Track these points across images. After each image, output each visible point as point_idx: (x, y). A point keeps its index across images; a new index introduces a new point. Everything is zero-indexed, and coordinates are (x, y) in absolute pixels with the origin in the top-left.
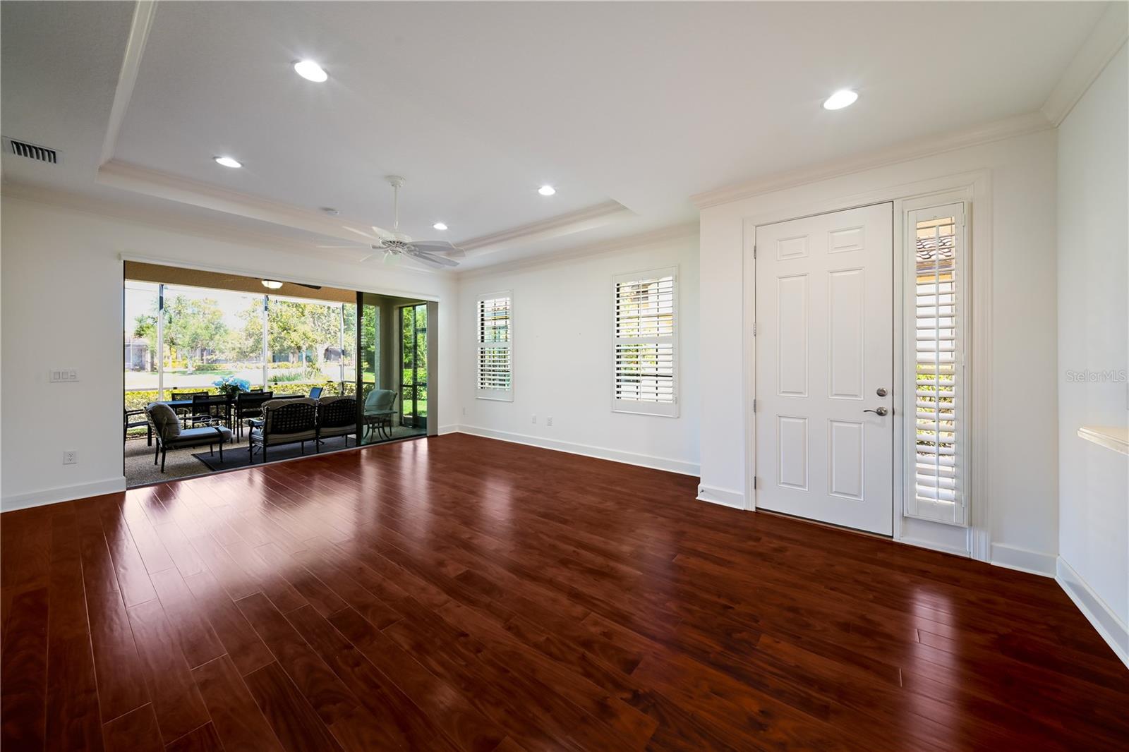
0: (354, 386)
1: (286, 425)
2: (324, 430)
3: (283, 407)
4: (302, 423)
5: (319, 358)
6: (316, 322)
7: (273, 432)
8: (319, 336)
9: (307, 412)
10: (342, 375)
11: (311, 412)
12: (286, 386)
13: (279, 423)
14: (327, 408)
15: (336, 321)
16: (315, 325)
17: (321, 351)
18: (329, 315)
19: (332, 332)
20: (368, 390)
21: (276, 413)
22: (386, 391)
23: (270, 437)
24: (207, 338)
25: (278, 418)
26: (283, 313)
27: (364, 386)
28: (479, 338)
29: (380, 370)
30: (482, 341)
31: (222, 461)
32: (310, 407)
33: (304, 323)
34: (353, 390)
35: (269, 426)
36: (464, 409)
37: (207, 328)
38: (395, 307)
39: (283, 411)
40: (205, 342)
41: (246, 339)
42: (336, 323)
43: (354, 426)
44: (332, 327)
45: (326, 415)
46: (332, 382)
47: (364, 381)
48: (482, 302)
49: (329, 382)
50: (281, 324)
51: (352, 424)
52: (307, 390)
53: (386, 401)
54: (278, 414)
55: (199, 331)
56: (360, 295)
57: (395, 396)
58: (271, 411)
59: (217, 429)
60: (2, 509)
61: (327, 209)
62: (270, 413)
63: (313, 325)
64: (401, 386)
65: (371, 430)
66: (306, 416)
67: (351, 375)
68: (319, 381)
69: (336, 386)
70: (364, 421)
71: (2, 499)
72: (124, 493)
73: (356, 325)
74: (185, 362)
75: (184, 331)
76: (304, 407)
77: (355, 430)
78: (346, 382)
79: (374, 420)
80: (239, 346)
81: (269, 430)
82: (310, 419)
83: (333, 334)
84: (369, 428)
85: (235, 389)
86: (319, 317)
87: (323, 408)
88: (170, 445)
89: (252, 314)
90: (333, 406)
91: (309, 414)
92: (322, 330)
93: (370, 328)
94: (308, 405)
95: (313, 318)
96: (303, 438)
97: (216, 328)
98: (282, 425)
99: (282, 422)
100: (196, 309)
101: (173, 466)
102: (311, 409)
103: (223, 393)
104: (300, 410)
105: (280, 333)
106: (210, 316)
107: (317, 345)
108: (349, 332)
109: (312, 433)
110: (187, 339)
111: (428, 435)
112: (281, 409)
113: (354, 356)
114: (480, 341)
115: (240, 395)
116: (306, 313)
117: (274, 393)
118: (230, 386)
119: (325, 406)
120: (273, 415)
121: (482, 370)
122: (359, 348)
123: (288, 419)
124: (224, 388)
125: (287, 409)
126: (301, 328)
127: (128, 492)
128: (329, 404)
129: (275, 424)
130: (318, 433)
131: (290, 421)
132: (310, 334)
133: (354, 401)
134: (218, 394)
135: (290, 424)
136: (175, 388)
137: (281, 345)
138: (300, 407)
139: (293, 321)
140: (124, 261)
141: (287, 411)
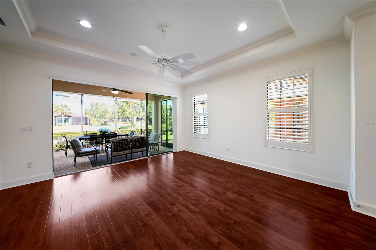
0: (145, 131)
1: (119, 148)
2: (134, 150)
3: (118, 141)
4: (126, 147)
5: (134, 120)
6: (133, 109)
7: (114, 151)
8: (134, 113)
9: (127, 143)
10: (141, 127)
11: (129, 142)
12: (123, 131)
13: (117, 147)
14: (135, 141)
15: (139, 108)
16: (133, 110)
17: (135, 118)
18: (137, 106)
19: (138, 112)
20: (150, 132)
21: (115, 143)
22: (157, 133)
23: (113, 153)
24: (104, 115)
25: (116, 145)
26: (123, 106)
27: (149, 130)
28: (193, 112)
29: (154, 125)
30: (194, 113)
31: (97, 161)
32: (128, 141)
33: (130, 109)
34: (145, 132)
35: (113, 149)
36: (187, 141)
37: (104, 112)
38: (159, 101)
39: (118, 142)
40: (103, 116)
41: (112, 115)
42: (139, 109)
43: (145, 148)
44: (138, 110)
45: (135, 144)
46: (138, 129)
47: (149, 129)
48: (194, 97)
49: (137, 129)
50: (123, 109)
51: (144, 147)
52: (130, 132)
53: (156, 137)
54: (116, 144)
55: (102, 113)
56: (147, 94)
57: (160, 135)
58: (113, 142)
59: (95, 149)
60: (1, 188)
61: (133, 54)
62: (113, 143)
63: (132, 110)
64: (162, 131)
65: (151, 149)
66: (127, 144)
67: (144, 127)
68: (134, 129)
69: (139, 130)
70: (149, 145)
71: (1, 184)
72: (53, 179)
73: (146, 110)
74: (98, 122)
75: (98, 113)
76: (126, 141)
77: (146, 150)
78: (142, 129)
79: (153, 145)
80: (110, 117)
81: (113, 150)
82: (128, 145)
83: (139, 113)
84: (151, 148)
85: (105, 132)
86: (134, 107)
87: (133, 141)
88: (78, 155)
89: (114, 106)
90: (137, 140)
91: (128, 143)
92: (135, 111)
93: (150, 110)
94: (128, 140)
95: (132, 107)
96: (126, 153)
97: (106, 112)
98: (118, 148)
99: (118, 147)
100: (101, 106)
101: (80, 163)
102: (129, 141)
103: (101, 134)
104: (125, 142)
105: (122, 112)
106: (105, 108)
107: (134, 116)
108: (144, 112)
109: (129, 151)
110: (99, 115)
111: (173, 152)
112: (117, 142)
113: (145, 119)
114: (193, 113)
115: (106, 134)
116: (130, 106)
117: (118, 134)
118: (103, 131)
119: (134, 140)
120: (114, 144)
121: (194, 125)
122: (147, 117)
123: (120, 146)
124: (101, 132)
125: (120, 141)
126: (129, 111)
127: (55, 179)
128: (136, 139)
129: (115, 147)
130: (132, 151)
131: (121, 146)
132: (131, 113)
133: (145, 138)
134: (99, 134)
135: (121, 148)
136: (87, 132)
137: (123, 117)
138: (124, 141)
139: (126, 109)
140: (52, 80)
141: (120, 142)
